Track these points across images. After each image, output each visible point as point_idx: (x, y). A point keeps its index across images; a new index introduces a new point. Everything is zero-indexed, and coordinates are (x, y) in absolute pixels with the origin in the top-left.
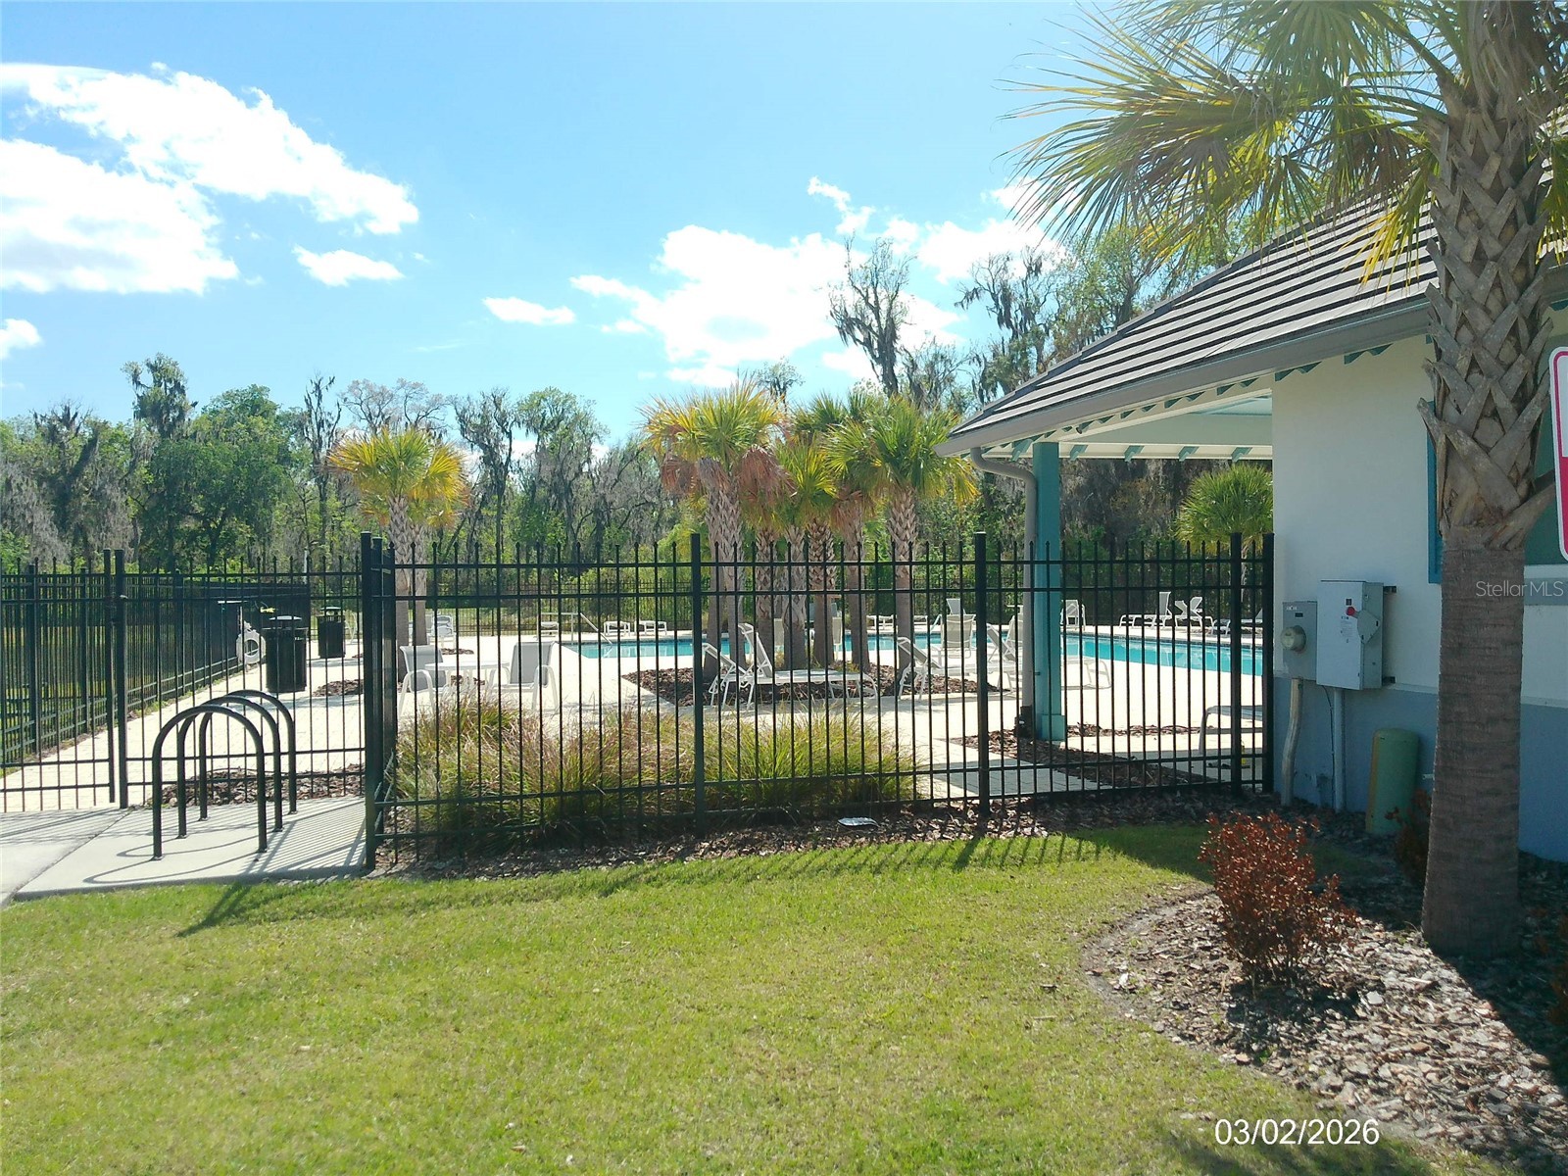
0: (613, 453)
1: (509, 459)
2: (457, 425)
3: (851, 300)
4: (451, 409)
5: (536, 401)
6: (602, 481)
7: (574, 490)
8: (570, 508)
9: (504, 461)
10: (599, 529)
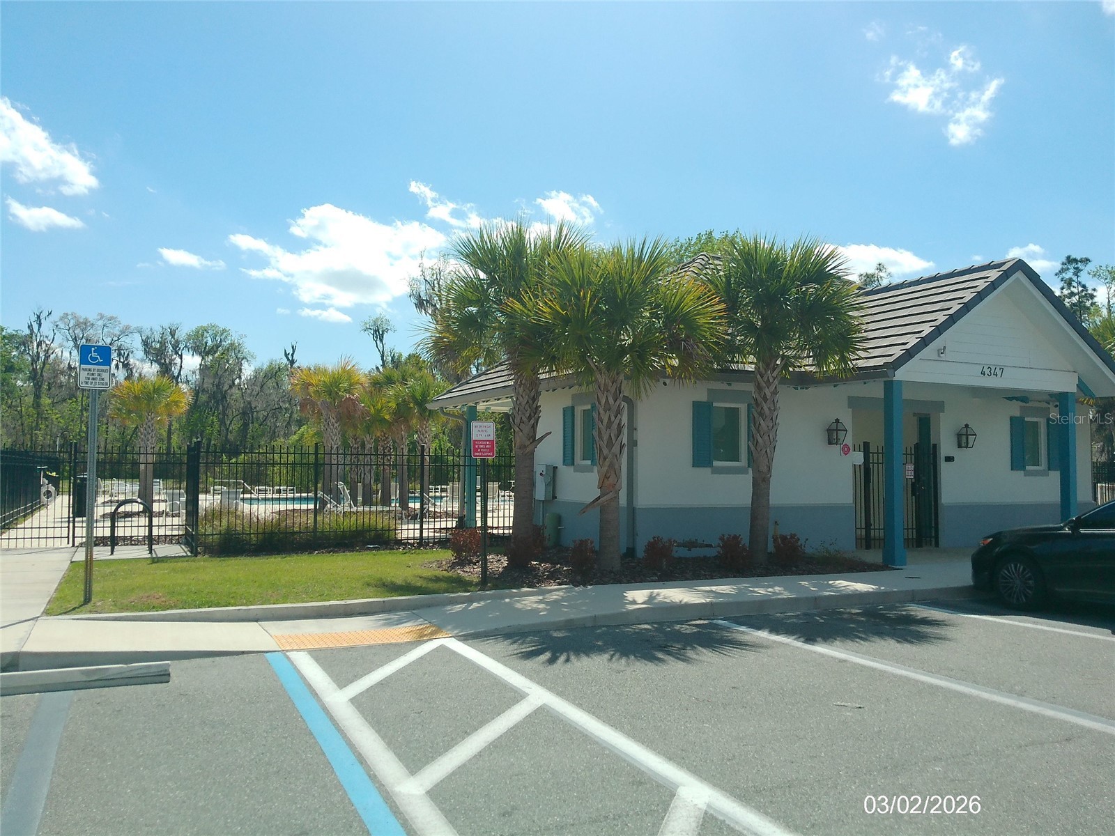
0: (257, 372)
1: (179, 374)
2: (141, 348)
3: (423, 289)
4: (137, 336)
5: (199, 334)
6: (248, 391)
7: (228, 397)
8: (225, 409)
9: (176, 375)
10: (246, 425)
